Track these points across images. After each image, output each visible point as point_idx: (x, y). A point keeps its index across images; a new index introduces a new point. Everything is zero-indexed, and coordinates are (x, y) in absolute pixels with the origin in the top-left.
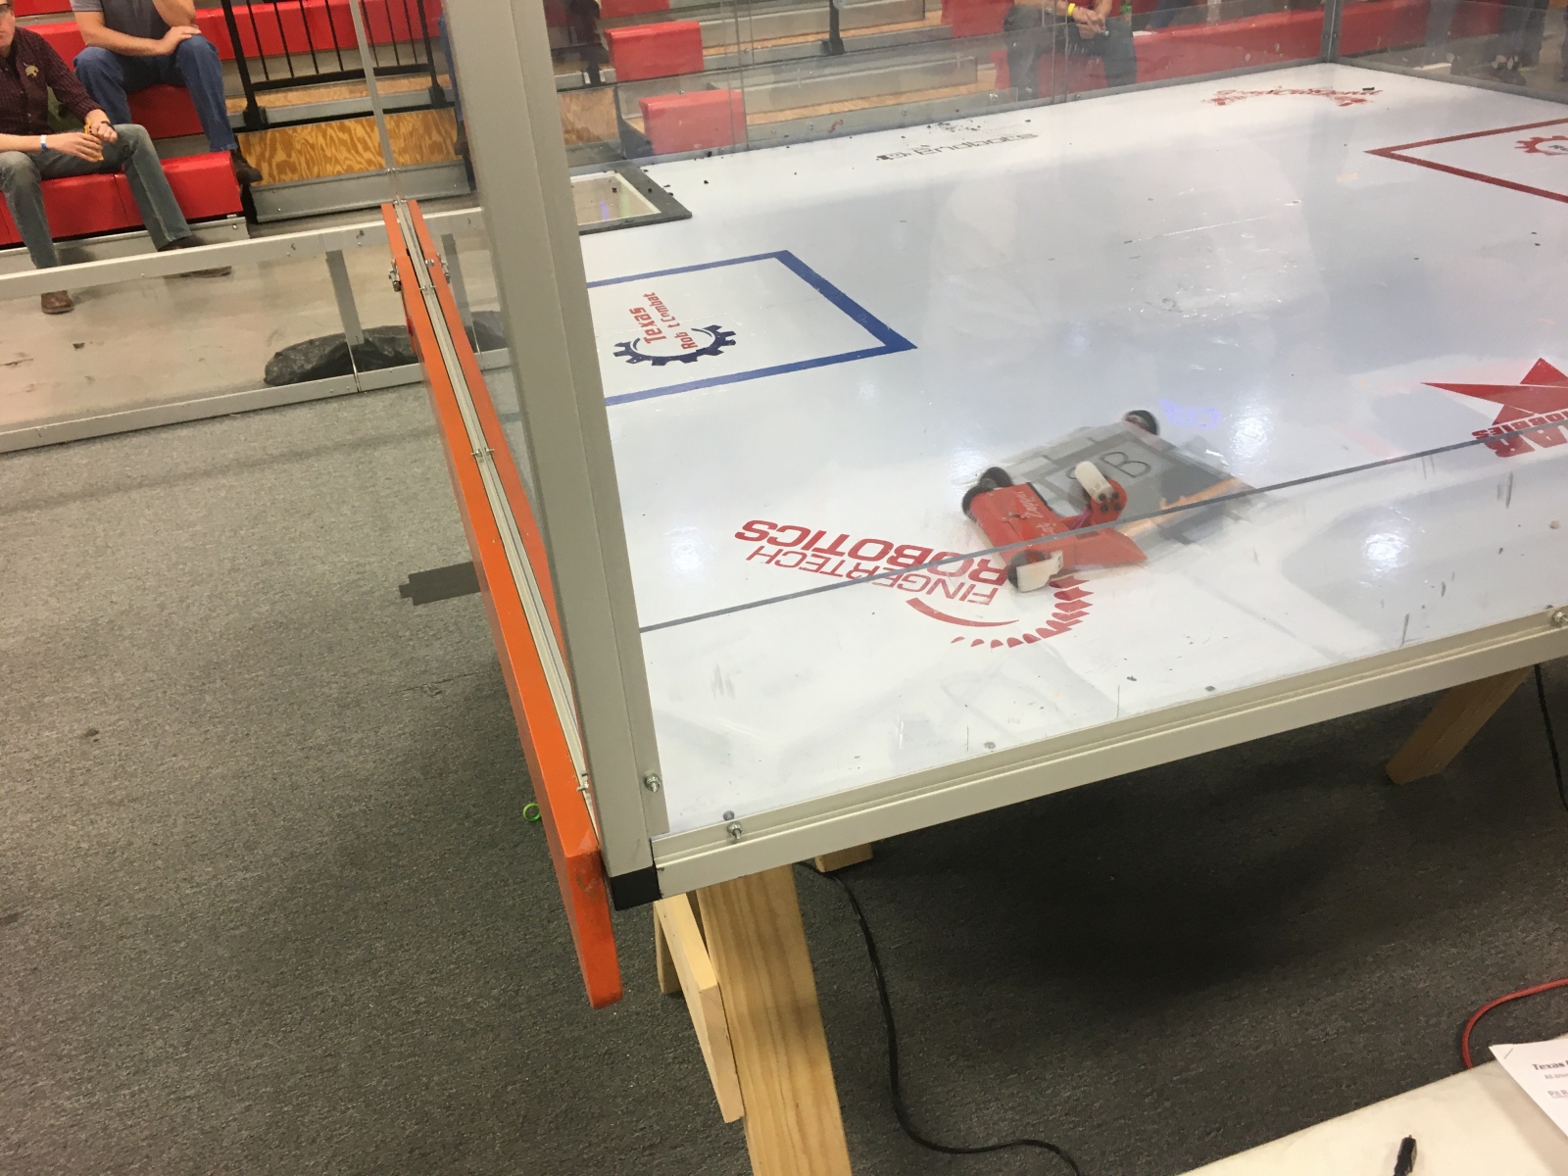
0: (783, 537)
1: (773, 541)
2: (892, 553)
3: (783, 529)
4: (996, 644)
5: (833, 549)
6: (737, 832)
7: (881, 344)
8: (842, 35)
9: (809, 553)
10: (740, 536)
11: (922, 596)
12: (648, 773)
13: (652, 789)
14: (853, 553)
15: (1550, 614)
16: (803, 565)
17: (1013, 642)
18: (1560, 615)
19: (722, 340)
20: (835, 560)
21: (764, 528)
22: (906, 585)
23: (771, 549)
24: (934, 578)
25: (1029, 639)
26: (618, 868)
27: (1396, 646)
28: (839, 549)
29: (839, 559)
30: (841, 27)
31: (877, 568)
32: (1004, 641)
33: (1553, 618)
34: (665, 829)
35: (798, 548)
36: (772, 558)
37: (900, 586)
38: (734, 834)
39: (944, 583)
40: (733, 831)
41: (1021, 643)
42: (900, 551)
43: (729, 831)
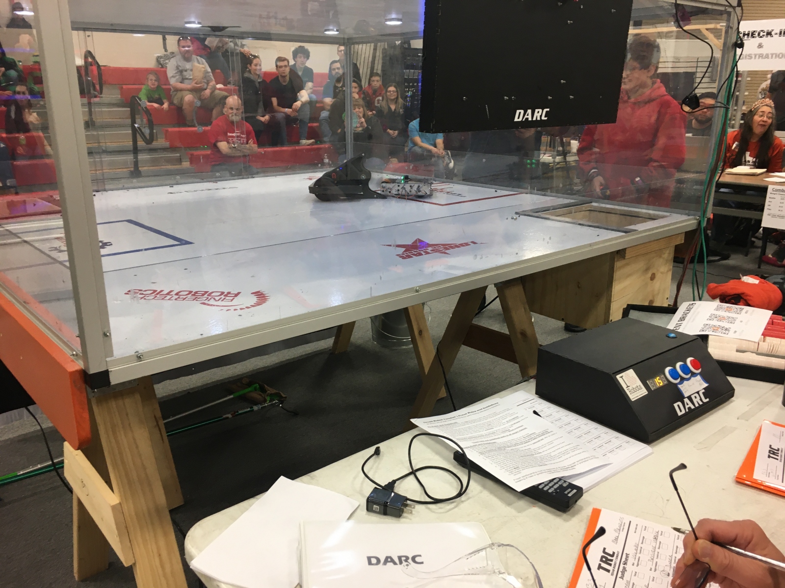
0: (144, 293)
1: (142, 294)
2: (193, 293)
3: (146, 291)
4: (235, 310)
5: (168, 294)
6: (141, 356)
7: (179, 243)
8: (140, 169)
9: (158, 296)
10: (126, 294)
11: (206, 302)
12: (106, 330)
13: (107, 335)
14: (177, 294)
15: (415, 288)
16: (155, 298)
17: (241, 309)
18: (418, 288)
19: (105, 245)
20: (169, 297)
21: (138, 291)
22: (199, 300)
23: (142, 296)
24: (210, 297)
25: (248, 308)
26: (93, 370)
27: (369, 297)
28: (171, 294)
29: (171, 296)
30: (139, 166)
31: (186, 298)
32: (239, 309)
33: (416, 290)
34: (112, 355)
35: (153, 295)
36: (142, 298)
37: (197, 300)
38: (140, 358)
39: (214, 299)
40: (139, 358)
41: (244, 309)
42: (196, 292)
43: (137, 357)
